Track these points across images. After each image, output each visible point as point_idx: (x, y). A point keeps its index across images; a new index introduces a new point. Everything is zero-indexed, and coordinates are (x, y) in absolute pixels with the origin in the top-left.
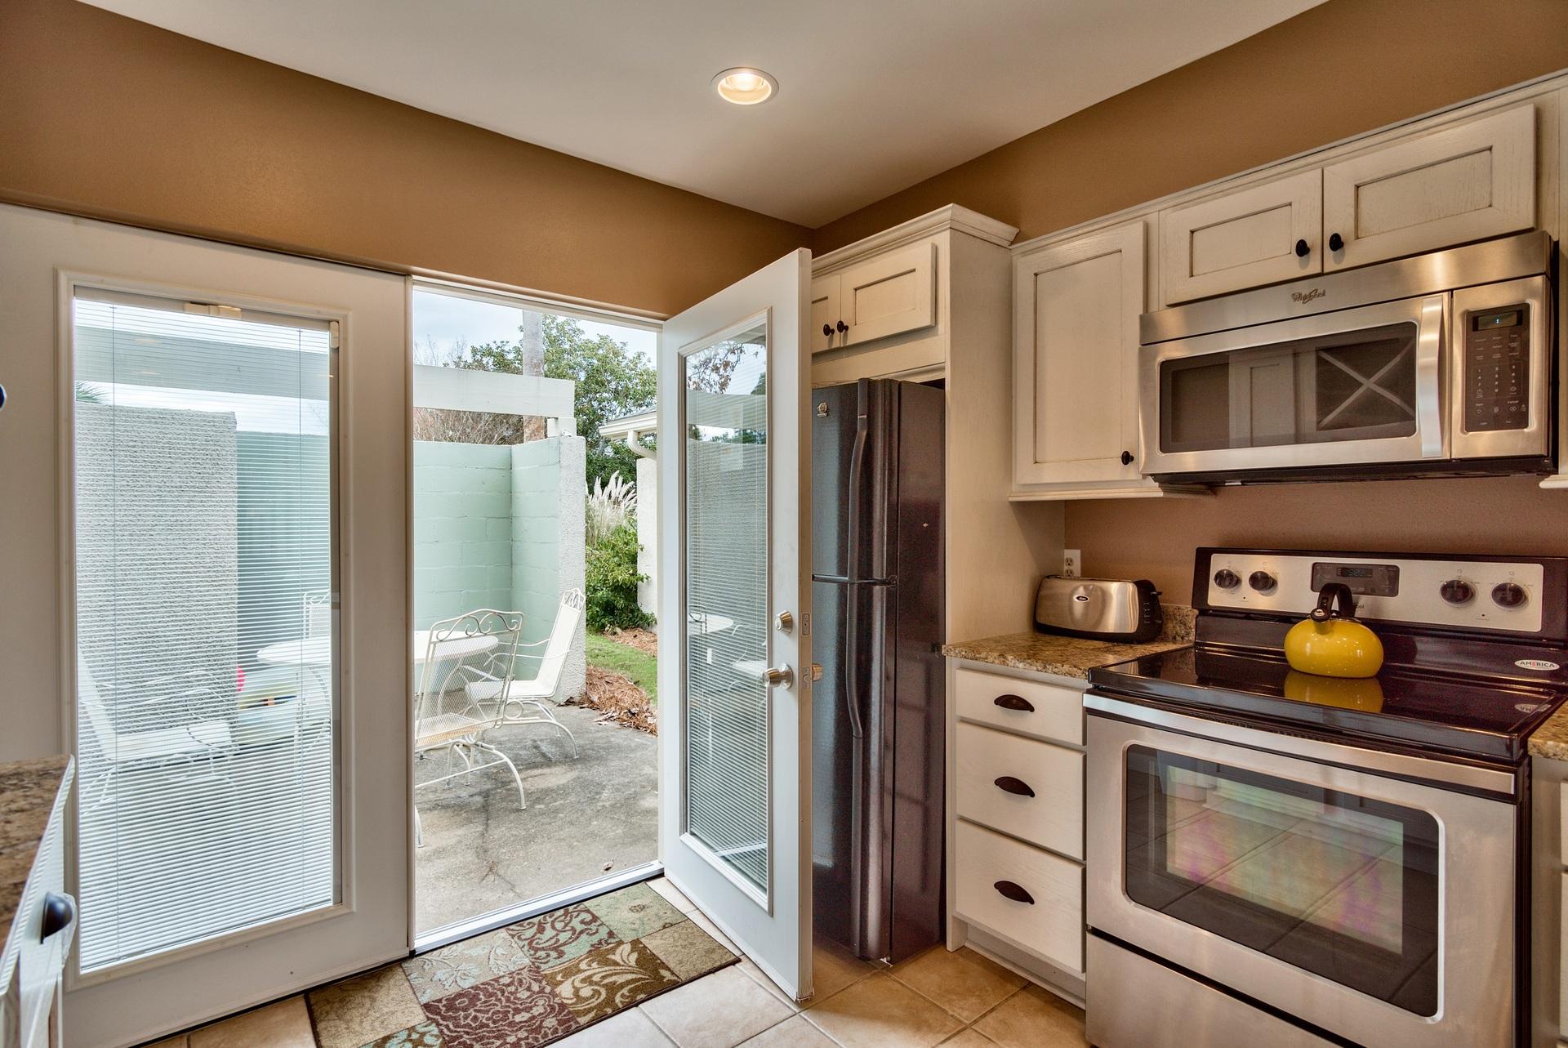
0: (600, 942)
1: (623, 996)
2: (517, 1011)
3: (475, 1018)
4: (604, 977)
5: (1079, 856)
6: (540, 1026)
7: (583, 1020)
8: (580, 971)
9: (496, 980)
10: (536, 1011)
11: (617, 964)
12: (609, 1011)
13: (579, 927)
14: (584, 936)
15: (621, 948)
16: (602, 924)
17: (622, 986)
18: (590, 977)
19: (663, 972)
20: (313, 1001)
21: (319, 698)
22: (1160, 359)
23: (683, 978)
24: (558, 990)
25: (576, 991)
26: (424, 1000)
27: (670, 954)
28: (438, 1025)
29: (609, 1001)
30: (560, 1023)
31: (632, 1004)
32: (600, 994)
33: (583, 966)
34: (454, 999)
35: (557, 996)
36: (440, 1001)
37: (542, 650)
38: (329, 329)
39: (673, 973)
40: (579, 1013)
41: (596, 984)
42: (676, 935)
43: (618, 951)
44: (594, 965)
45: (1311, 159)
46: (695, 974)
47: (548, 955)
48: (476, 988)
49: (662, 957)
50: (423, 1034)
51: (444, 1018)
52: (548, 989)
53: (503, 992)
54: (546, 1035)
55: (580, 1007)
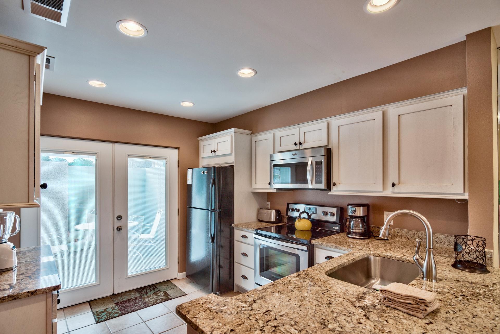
0: (156, 292)
1: (159, 301)
2: (135, 304)
3: (126, 305)
4: (156, 298)
5: (253, 268)
6: (140, 306)
7: (149, 305)
8: (151, 297)
9: (131, 299)
10: (139, 304)
11: (159, 295)
12: (156, 303)
13: (152, 289)
14: (153, 291)
15: (161, 293)
16: (158, 288)
17: (159, 299)
18: (152, 298)
19: (169, 297)
20: (90, 303)
21: (91, 239)
22: (273, 164)
23: (173, 298)
24: (145, 300)
25: (149, 301)
26: (115, 302)
27: (172, 293)
28: (118, 306)
29: (156, 302)
30: (144, 306)
31: (161, 302)
32: (154, 301)
33: (151, 296)
34: (122, 302)
35: (144, 301)
36: (119, 302)
37: (151, 226)
38: (95, 155)
39: (171, 297)
40: (148, 304)
41: (154, 299)
42: (174, 290)
43: (160, 293)
44: (154, 296)
45: (297, 126)
46: (176, 297)
47: (144, 294)
48: (127, 300)
49: (170, 294)
50: (114, 308)
51: (119, 305)
52: (143, 300)
53: (133, 301)
54: (141, 307)
55: (149, 303)
